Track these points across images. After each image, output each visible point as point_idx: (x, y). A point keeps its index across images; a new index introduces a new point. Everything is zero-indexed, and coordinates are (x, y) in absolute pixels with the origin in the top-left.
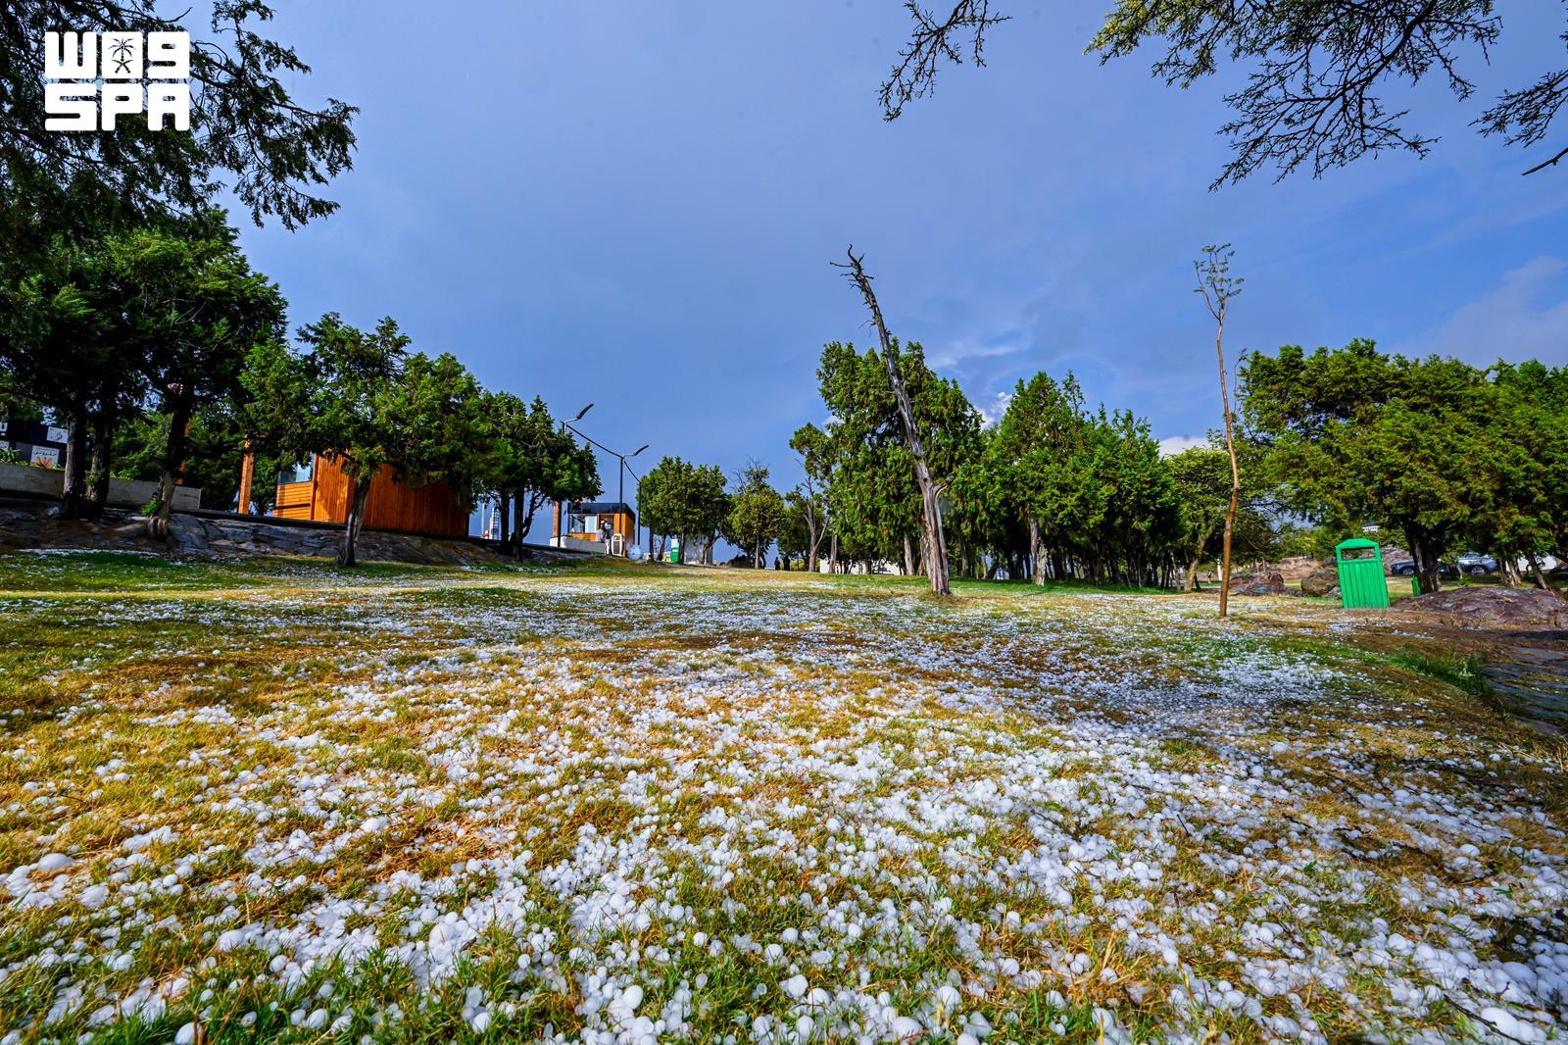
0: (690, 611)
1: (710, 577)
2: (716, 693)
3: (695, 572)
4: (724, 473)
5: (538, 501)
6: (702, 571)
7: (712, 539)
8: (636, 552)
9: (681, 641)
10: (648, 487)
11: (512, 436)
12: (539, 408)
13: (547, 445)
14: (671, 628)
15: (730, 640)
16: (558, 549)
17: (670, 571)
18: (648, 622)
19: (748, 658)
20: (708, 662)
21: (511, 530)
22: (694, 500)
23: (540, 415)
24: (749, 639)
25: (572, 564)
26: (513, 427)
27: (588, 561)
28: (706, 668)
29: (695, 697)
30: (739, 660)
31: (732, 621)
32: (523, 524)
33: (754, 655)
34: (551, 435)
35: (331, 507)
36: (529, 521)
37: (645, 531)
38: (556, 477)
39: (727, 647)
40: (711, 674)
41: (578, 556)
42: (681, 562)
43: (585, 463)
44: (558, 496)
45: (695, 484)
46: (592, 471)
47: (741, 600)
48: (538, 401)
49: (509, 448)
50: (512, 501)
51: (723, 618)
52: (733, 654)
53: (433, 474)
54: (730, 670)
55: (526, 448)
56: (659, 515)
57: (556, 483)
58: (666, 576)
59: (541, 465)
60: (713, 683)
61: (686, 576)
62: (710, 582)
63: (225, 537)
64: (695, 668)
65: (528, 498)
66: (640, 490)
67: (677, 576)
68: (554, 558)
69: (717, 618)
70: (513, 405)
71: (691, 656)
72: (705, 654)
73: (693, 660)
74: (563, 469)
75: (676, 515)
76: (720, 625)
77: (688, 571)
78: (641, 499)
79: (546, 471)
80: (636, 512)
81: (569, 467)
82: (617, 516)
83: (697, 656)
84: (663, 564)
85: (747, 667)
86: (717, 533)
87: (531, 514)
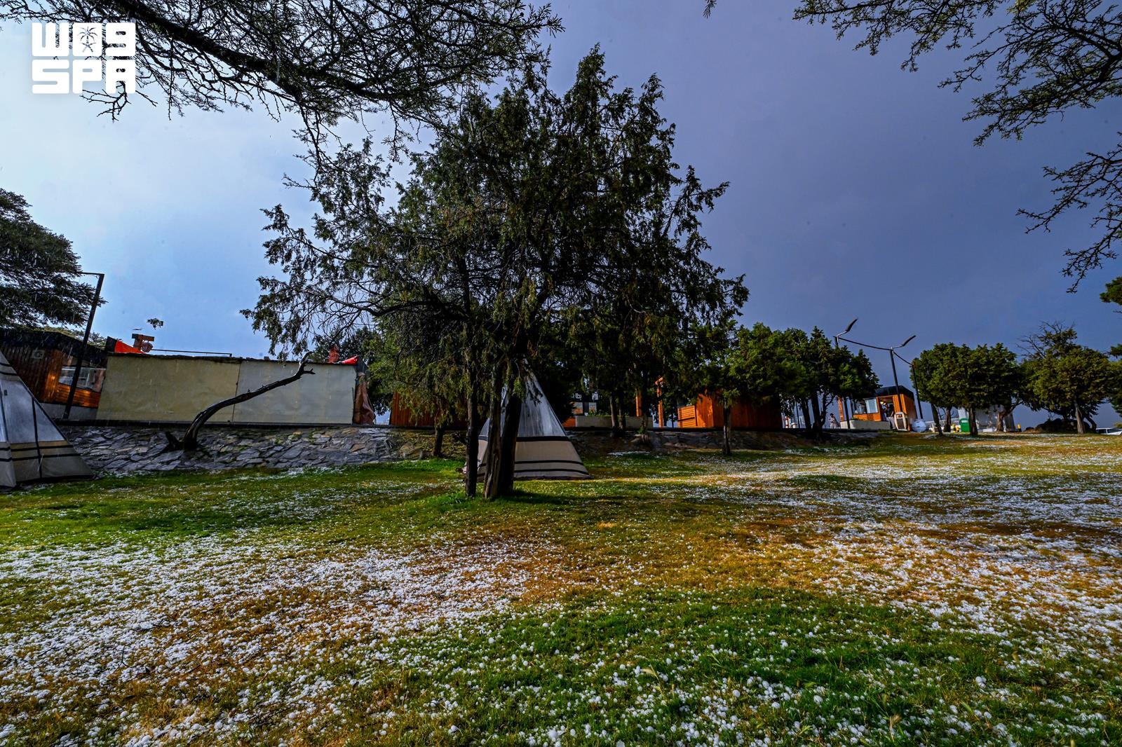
0: (994, 496)
1: (1014, 451)
2: (1018, 565)
3: (993, 445)
4: (1009, 347)
5: (829, 400)
6: (1004, 444)
7: (1009, 408)
8: (920, 425)
9: (989, 527)
10: (922, 369)
11: (803, 358)
12: (817, 334)
13: (829, 360)
14: (978, 514)
15: (1033, 530)
16: (849, 430)
17: (963, 446)
18: (958, 508)
19: (1048, 545)
20: (1013, 546)
21: (812, 421)
22: (978, 378)
23: (820, 340)
24: (1053, 529)
25: (865, 443)
26: (802, 352)
27: (879, 439)
28: (1012, 550)
29: (1004, 566)
30: (1039, 546)
31: (1039, 510)
32: (820, 417)
33: (1054, 544)
34: (830, 352)
35: (705, 418)
36: (824, 413)
37: (926, 406)
38: (841, 382)
39: (1031, 536)
40: (1016, 554)
41: (868, 435)
42: (974, 434)
43: (862, 365)
44: (843, 394)
45: (976, 364)
46: (868, 371)
47: (1050, 486)
48: (816, 330)
49: (803, 368)
50: (810, 402)
51: (1028, 505)
52: (1035, 541)
53: (764, 398)
54: (1031, 552)
55: (814, 365)
56: (940, 395)
57: (841, 386)
58: (959, 452)
59: (827, 375)
60: (1017, 560)
61: (984, 451)
62: (1014, 459)
63: (668, 441)
64: (1003, 549)
65: (820, 398)
66: (913, 371)
67: (972, 451)
68: (848, 438)
69: (1023, 505)
70: (798, 336)
71: (998, 540)
72: (1011, 540)
73: (1001, 543)
74: (844, 374)
75: (959, 393)
76: (1026, 513)
77: (986, 444)
78: (916, 378)
79: (832, 379)
80: (914, 391)
81: (849, 372)
82: (895, 397)
83: (1004, 540)
84: (953, 438)
85: (1046, 552)
86: (1014, 400)
87: (825, 407)
